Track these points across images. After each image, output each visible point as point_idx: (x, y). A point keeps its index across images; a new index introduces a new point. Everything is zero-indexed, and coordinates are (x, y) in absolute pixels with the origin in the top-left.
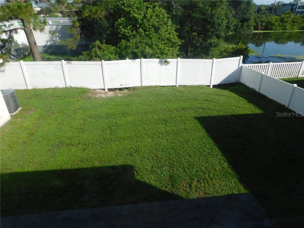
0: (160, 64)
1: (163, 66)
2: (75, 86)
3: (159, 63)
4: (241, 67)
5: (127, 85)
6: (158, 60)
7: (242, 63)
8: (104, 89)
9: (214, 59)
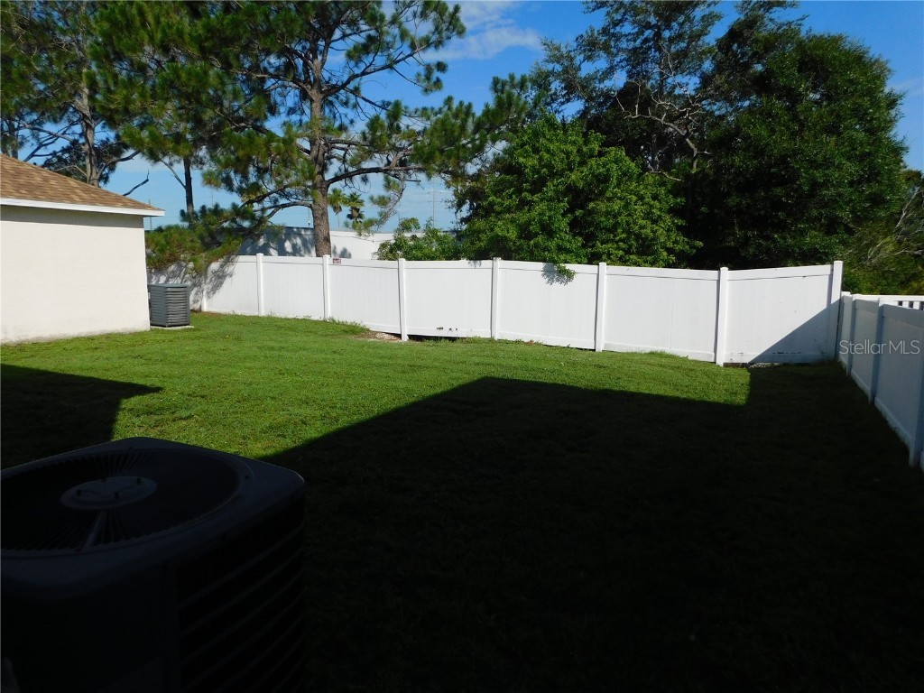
0: (547, 280)
1: (556, 285)
2: (341, 321)
3: (543, 275)
4: (841, 302)
5: (454, 329)
6: (541, 265)
7: (843, 289)
8: (399, 336)
9: (724, 270)
